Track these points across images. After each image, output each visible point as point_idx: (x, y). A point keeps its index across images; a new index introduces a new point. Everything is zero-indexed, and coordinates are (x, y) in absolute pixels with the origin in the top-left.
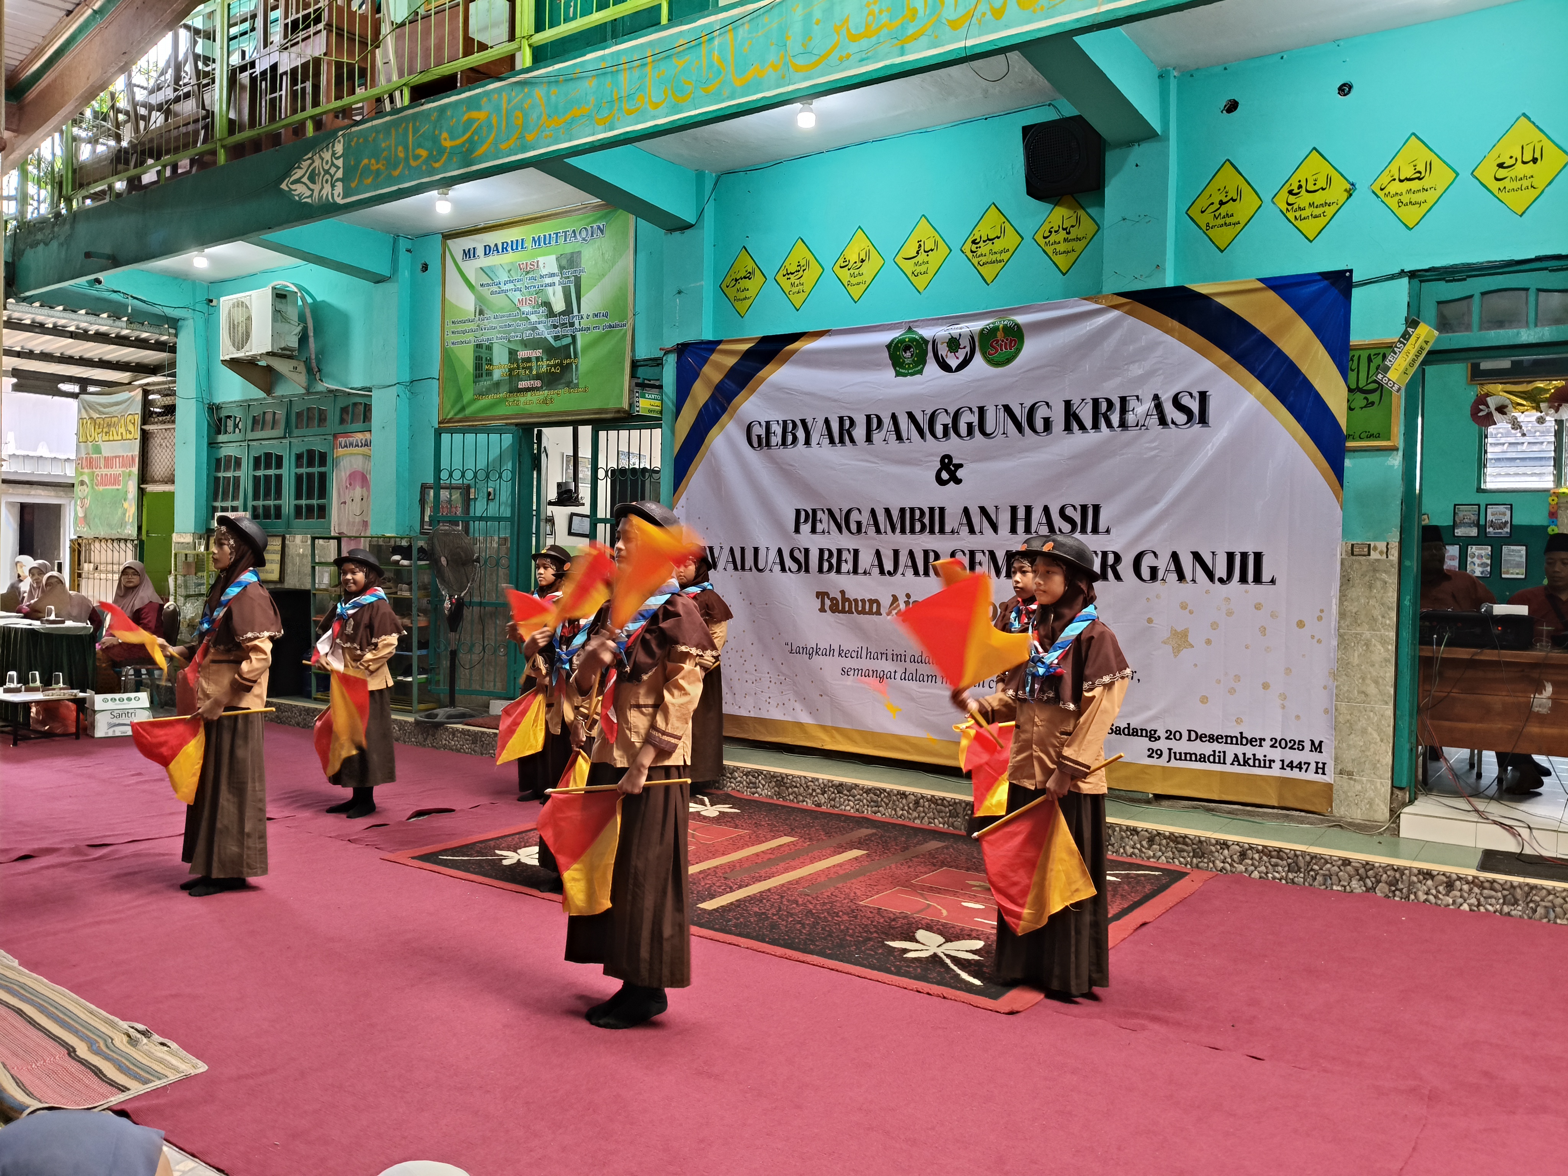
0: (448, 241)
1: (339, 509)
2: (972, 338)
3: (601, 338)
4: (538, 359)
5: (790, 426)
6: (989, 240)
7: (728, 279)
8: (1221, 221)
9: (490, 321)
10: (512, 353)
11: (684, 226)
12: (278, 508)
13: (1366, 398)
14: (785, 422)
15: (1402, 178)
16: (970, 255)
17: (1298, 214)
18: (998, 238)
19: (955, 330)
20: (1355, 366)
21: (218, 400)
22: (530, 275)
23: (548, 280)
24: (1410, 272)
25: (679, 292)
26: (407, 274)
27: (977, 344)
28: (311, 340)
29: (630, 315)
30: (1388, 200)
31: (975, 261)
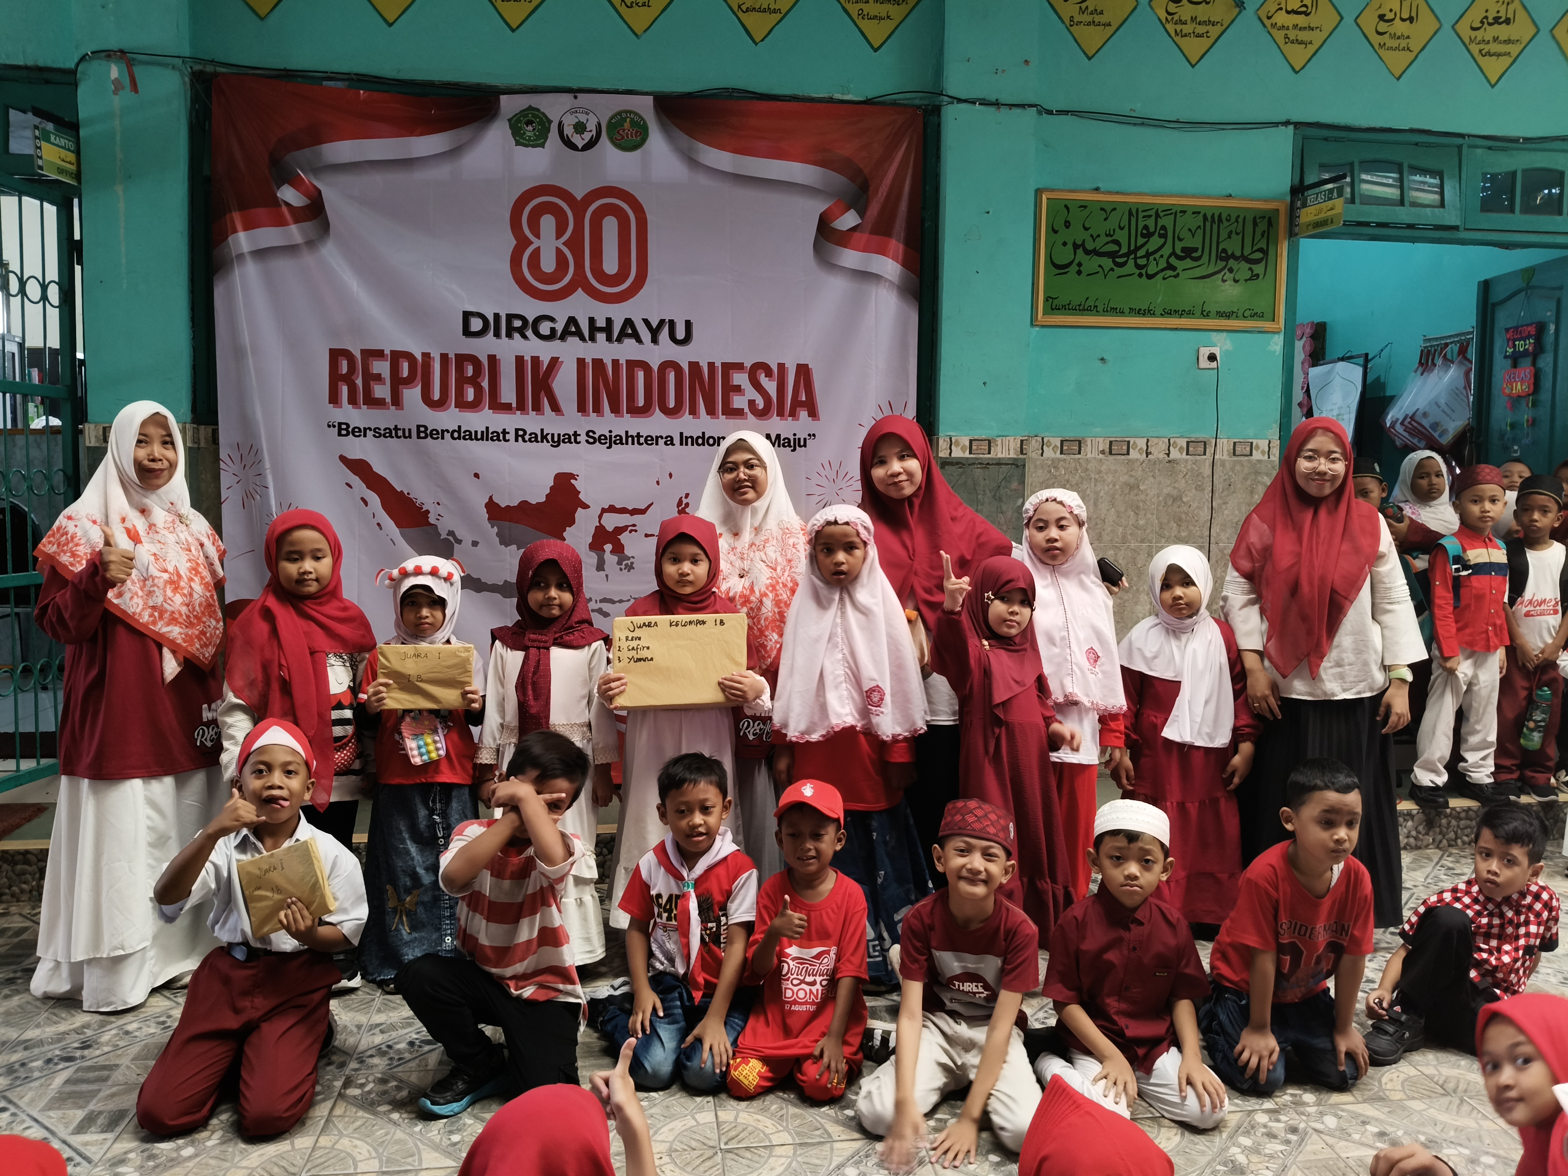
8: (1087, 18)
13: (1250, 269)
15: (1289, 9)
17: (1178, 27)
20: (1240, 229)
24: (1295, 122)
30: (1274, 32)
31: (733, 2)
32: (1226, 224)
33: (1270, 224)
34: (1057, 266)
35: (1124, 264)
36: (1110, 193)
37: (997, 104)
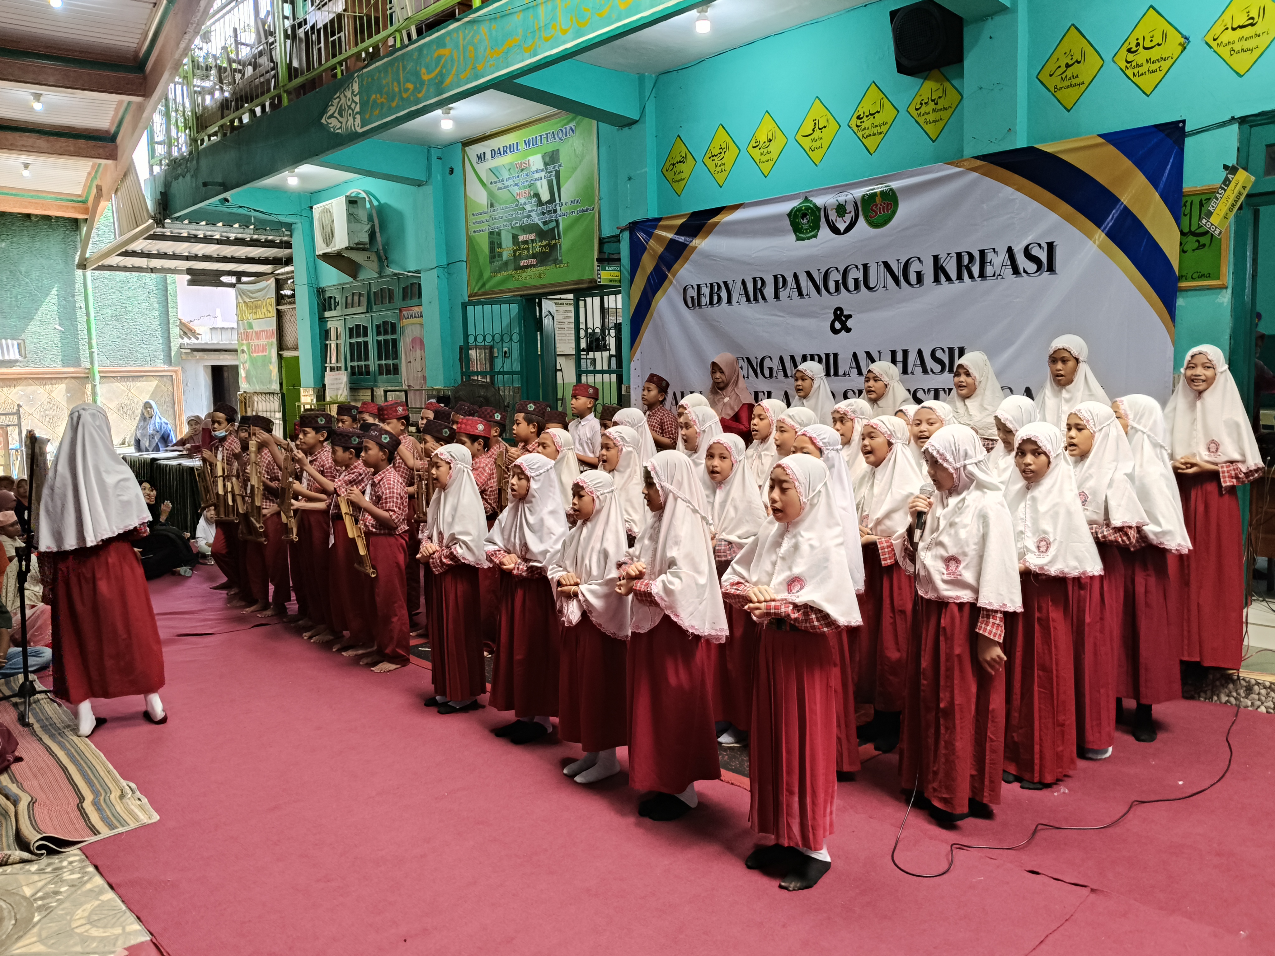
0: (466, 148)
1: (407, 367)
2: (856, 203)
3: (577, 220)
4: (533, 241)
5: (716, 288)
6: (871, 114)
7: (668, 164)
8: (1067, 83)
9: (499, 212)
10: (515, 237)
11: (631, 123)
12: (367, 367)
13: (1198, 241)
14: (712, 285)
15: (1234, 26)
16: (855, 129)
17: (1136, 71)
18: (878, 112)
19: (842, 198)
20: (1187, 211)
21: (323, 285)
22: (524, 172)
23: (537, 176)
24: (1240, 118)
25: (630, 179)
26: (439, 177)
27: (860, 209)
28: (378, 235)
29: (597, 199)
30: (1220, 50)
31: (860, 134)
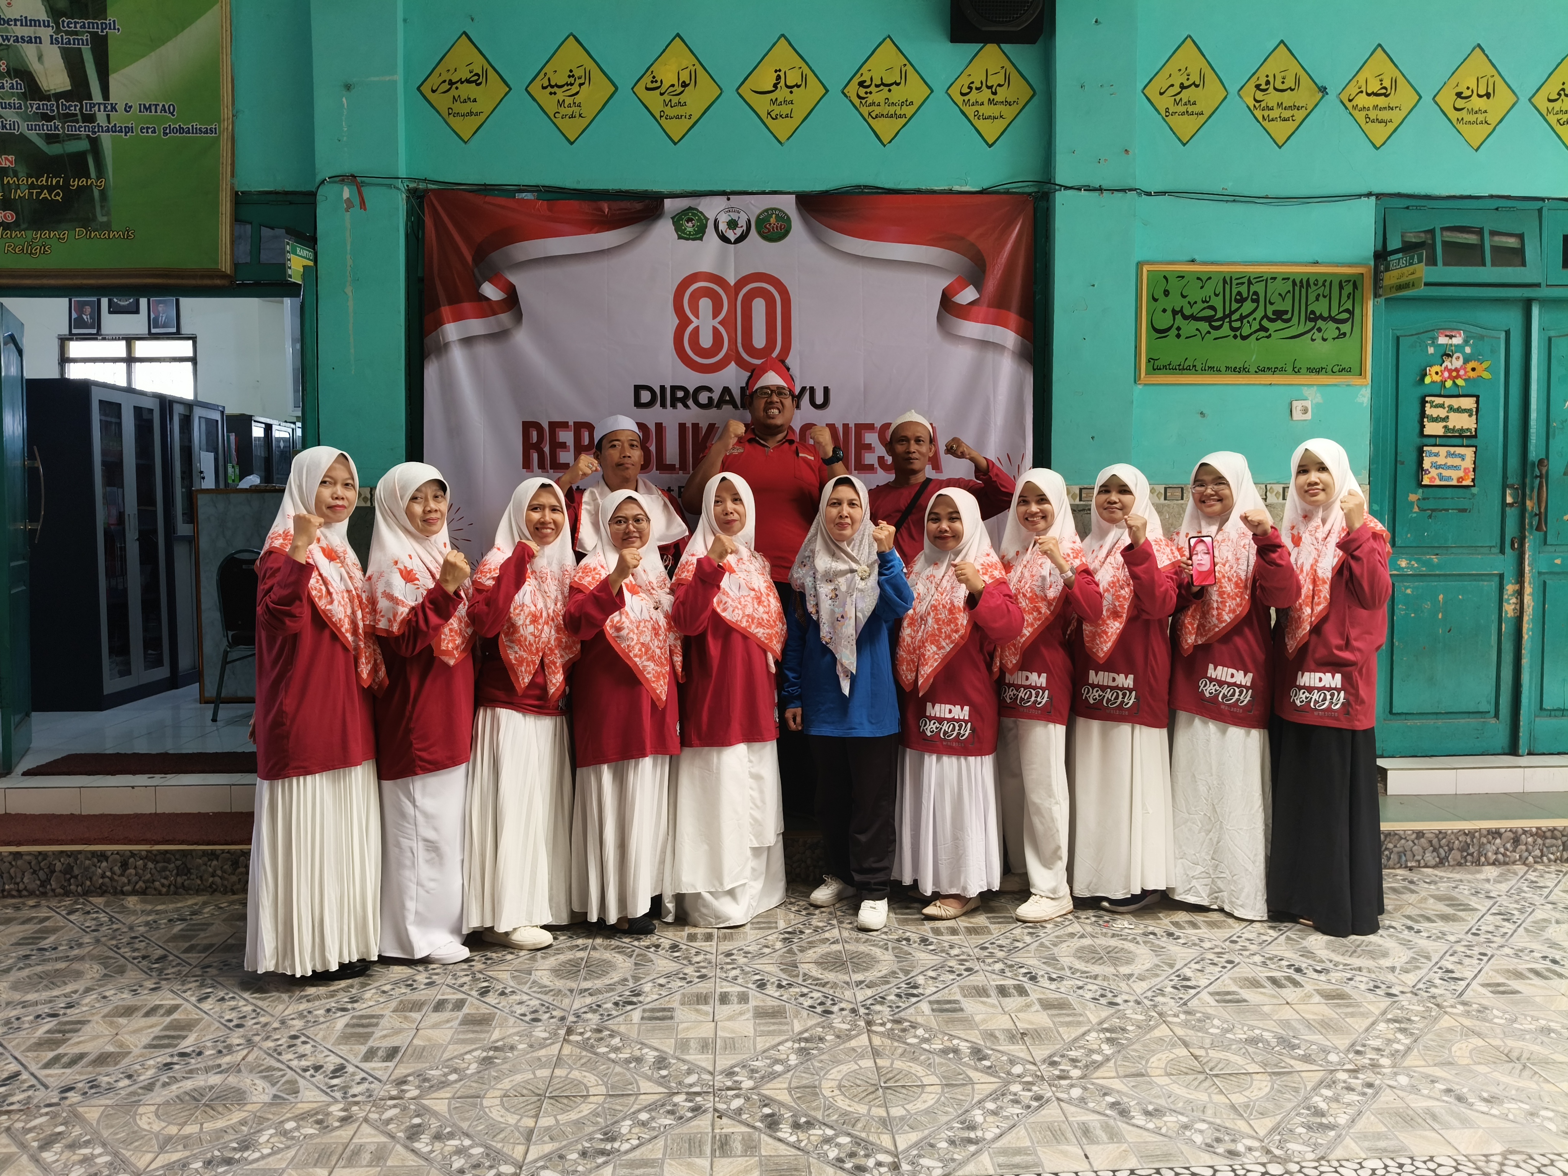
6: (883, 84)
7: (434, 81)
8: (1181, 108)
13: (1338, 328)
15: (1369, 92)
16: (857, 101)
17: (1266, 113)
18: (898, 84)
20: (1327, 292)
23: (23, 31)
24: (1376, 194)
29: (225, 114)
30: (1355, 113)
31: (865, 111)
32: (1313, 288)
33: (1355, 286)
34: (1157, 331)
35: (1220, 327)
36: (1205, 263)
37: (1100, 189)
